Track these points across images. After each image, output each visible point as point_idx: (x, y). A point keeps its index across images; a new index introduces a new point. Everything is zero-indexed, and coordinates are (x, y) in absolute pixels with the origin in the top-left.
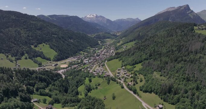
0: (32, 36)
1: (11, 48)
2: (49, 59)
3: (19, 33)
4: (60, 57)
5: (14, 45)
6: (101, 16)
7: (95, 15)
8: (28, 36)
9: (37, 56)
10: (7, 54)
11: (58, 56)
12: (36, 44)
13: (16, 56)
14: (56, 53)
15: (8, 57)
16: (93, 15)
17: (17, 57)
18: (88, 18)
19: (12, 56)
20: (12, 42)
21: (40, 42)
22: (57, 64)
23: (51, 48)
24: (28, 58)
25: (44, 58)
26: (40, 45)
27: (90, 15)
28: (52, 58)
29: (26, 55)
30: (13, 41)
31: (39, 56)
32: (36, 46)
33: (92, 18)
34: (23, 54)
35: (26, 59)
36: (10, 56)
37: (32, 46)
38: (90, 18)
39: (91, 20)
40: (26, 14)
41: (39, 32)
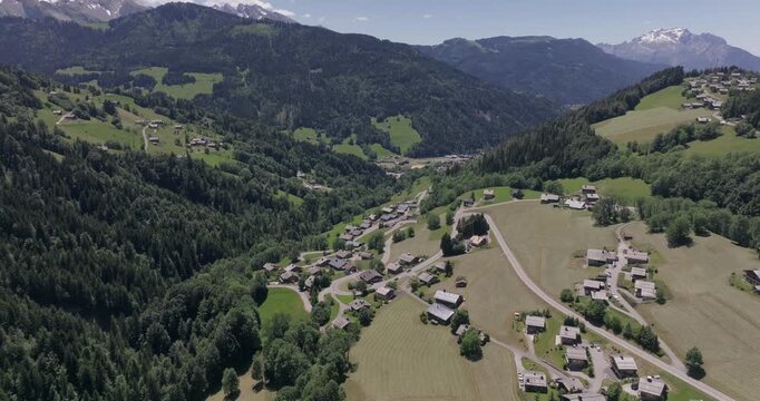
0: (379, 97)
1: (330, 118)
2: (396, 151)
3: (356, 89)
4: (423, 149)
5: (336, 113)
6: (707, 37)
7: (679, 34)
8: (372, 95)
9: (374, 141)
10: (319, 131)
11: (421, 145)
12: (382, 114)
13: (335, 135)
14: (419, 140)
15: (319, 135)
16: (670, 34)
17: (335, 139)
18: (645, 44)
19: (327, 136)
20: (334, 106)
21: (393, 110)
22: (407, 162)
23: (414, 127)
24: (355, 142)
25: (388, 147)
26: (391, 119)
27: (657, 34)
28: (404, 149)
29: (354, 136)
30: (337, 103)
31: (379, 142)
32: (380, 120)
33: (664, 44)
34: (347, 134)
35: (351, 143)
36: (323, 135)
37: (373, 120)
38: (653, 45)
39: (655, 53)
40: (386, 42)
41: (399, 87)
